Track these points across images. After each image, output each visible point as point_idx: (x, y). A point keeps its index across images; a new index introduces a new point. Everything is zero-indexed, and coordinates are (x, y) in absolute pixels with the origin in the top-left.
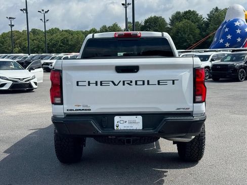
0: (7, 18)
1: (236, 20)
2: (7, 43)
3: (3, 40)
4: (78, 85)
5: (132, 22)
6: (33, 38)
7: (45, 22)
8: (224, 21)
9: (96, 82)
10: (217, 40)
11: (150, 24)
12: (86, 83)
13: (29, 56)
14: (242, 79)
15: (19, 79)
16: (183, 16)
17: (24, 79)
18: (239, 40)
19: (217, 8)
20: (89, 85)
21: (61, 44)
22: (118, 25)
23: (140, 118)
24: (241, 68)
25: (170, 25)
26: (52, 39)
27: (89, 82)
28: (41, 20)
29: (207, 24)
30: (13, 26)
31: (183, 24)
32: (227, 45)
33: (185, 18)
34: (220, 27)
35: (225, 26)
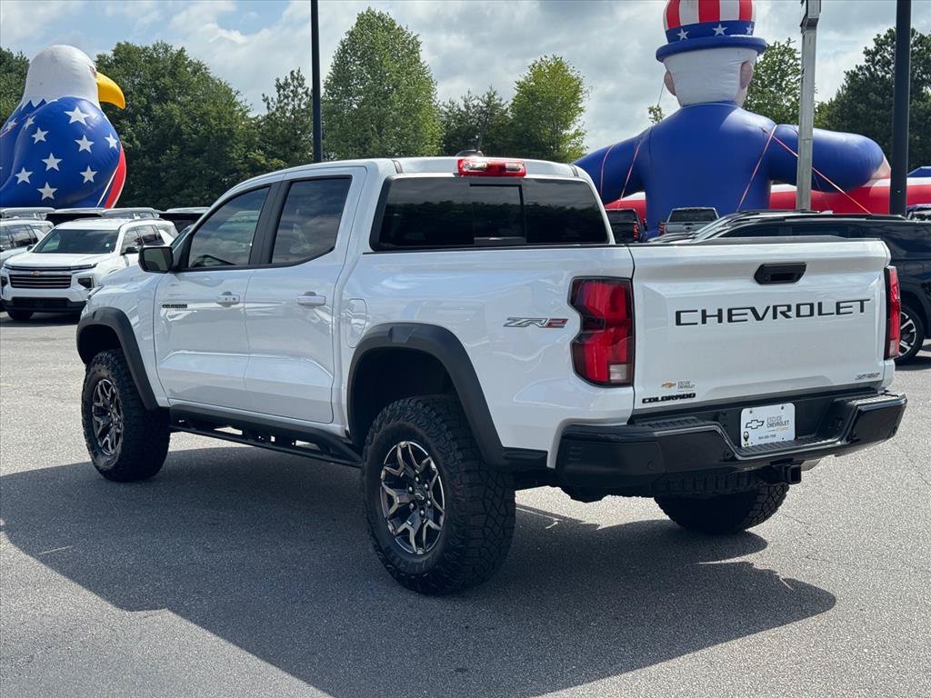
1: (71, 104)
4: (678, 323)
8: (24, 103)
9: (720, 311)
10: (5, 172)
12: (698, 317)
18: (89, 175)
20: (704, 322)
23: (790, 408)
27: (704, 312)
32: (47, 192)
34: (10, 123)
35: (30, 122)
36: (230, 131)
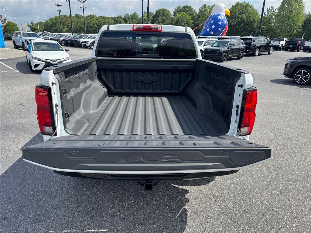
0: (56, 5)
1: (219, 15)
2: (58, 24)
3: (56, 22)
5: (147, 12)
6: (77, 21)
7: (83, 9)
8: (211, 15)
10: (205, 29)
11: (159, 14)
13: (72, 35)
14: (224, 60)
15: (52, 60)
16: (182, 9)
17: (56, 60)
18: (220, 29)
19: (205, 5)
21: (97, 26)
22: (137, 14)
24: (225, 52)
25: (173, 15)
26: (90, 23)
28: (81, 7)
29: (198, 16)
30: (61, 11)
31: (181, 15)
32: (212, 33)
33: (184, 11)
34: (208, 19)
35: (211, 19)
36: (254, 20)
